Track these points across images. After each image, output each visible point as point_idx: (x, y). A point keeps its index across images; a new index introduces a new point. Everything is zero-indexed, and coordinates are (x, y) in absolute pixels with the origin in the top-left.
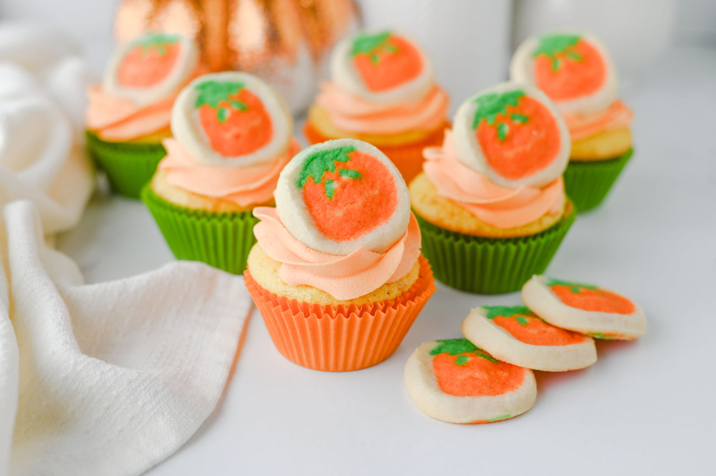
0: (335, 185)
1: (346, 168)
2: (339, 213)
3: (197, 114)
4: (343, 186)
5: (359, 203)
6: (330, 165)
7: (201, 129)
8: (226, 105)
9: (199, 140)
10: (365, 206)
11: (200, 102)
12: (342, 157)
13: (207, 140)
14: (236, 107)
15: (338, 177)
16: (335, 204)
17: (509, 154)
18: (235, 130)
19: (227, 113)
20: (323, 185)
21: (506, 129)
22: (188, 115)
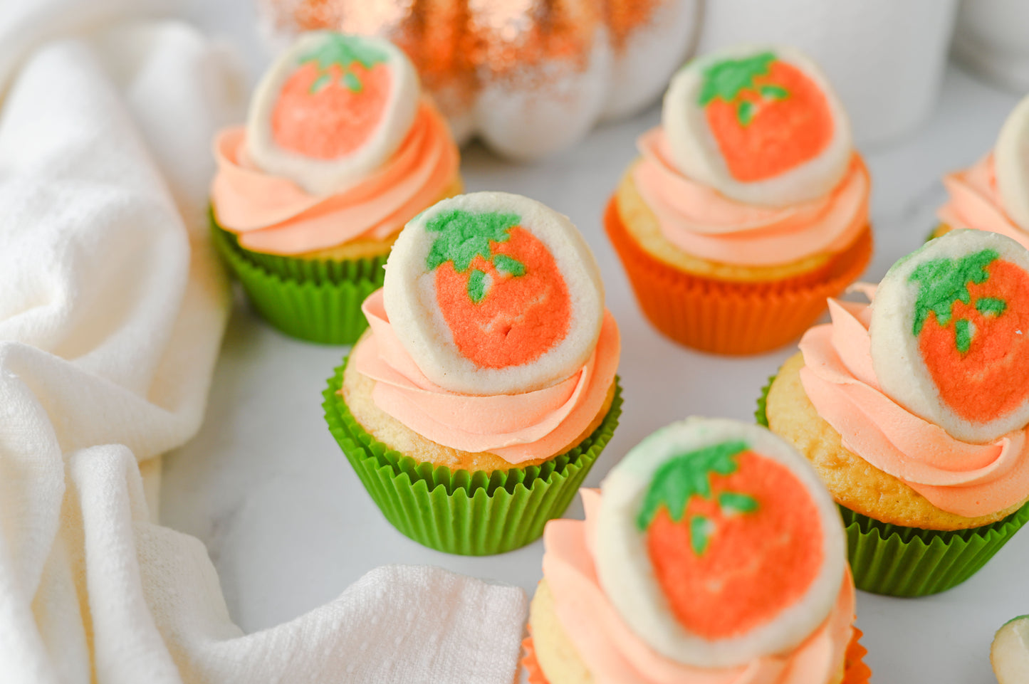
0: (709, 529)
1: (730, 488)
2: (715, 586)
3: (430, 280)
4: (726, 530)
5: (754, 564)
6: (702, 482)
7: (439, 314)
8: (485, 266)
9: (434, 337)
10: (764, 570)
11: (436, 258)
12: (723, 464)
13: (449, 336)
14: (503, 272)
15: (715, 511)
16: (707, 565)
17: (977, 376)
18: (501, 318)
19: (488, 283)
20: (686, 525)
21: (971, 330)
22: (414, 285)
